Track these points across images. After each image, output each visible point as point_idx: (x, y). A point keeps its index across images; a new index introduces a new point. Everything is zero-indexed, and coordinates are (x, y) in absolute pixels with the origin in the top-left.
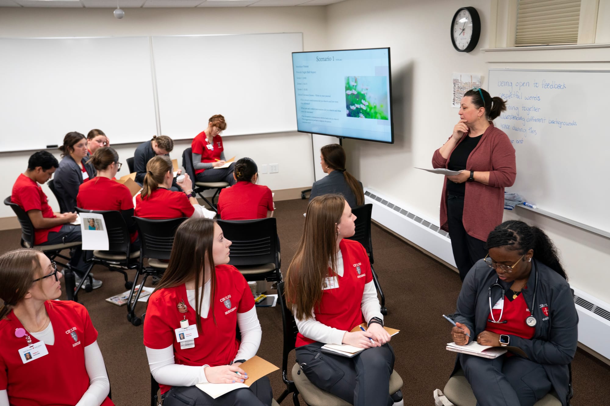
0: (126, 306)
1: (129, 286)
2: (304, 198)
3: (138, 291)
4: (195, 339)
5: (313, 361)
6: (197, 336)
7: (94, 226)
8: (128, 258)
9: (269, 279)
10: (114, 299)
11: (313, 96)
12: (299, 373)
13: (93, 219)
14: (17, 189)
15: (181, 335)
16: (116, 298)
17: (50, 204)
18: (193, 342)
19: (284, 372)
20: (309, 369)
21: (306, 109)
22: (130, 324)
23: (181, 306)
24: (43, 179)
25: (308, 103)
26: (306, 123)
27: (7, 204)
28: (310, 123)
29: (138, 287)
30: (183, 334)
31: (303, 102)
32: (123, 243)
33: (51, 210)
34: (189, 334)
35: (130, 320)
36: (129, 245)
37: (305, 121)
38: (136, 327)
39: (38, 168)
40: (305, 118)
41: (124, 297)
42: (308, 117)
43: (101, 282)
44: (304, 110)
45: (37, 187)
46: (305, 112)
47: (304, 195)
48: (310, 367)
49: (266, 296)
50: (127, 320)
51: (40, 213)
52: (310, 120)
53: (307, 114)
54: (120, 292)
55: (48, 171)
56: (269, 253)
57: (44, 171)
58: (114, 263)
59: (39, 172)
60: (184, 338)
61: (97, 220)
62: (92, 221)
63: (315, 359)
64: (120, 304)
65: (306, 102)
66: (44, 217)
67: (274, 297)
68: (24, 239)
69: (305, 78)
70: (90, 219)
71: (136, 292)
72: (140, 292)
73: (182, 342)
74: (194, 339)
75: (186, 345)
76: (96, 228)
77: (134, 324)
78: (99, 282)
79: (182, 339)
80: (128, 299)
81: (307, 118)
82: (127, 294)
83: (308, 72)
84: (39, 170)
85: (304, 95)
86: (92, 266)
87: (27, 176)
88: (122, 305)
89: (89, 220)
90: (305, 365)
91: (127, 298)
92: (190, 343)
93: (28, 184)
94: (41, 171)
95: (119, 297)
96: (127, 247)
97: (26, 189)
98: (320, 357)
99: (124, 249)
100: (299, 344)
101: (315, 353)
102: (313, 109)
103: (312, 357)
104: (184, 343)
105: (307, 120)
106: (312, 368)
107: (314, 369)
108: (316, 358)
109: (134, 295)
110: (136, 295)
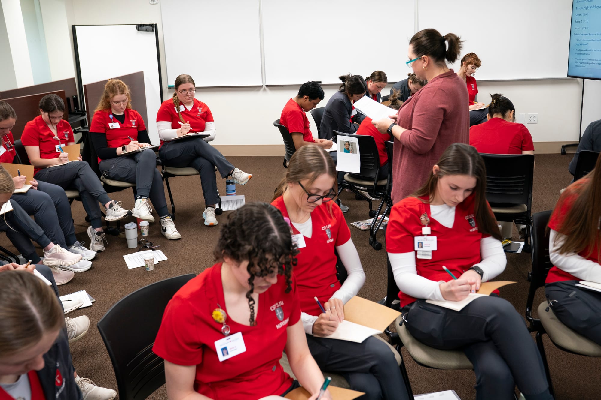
0: (369, 231)
1: (372, 215)
2: (563, 153)
3: (380, 220)
4: (433, 251)
5: (567, 299)
6: (435, 248)
7: (348, 149)
8: (376, 184)
9: (518, 221)
10: (358, 224)
11: (593, 34)
12: (547, 310)
13: (349, 142)
14: (286, 112)
15: (420, 244)
16: (360, 223)
17: (311, 129)
18: (431, 254)
19: (528, 309)
20: (561, 306)
21: (582, 50)
22: (371, 248)
23: (424, 218)
24: (308, 107)
25: (586, 43)
26: (580, 66)
27: (275, 125)
28: (584, 67)
29: (380, 216)
30: (422, 243)
31: (579, 42)
32: (373, 169)
33: (311, 135)
34: (428, 245)
35: (371, 244)
36: (377, 172)
37: (579, 64)
38: (376, 251)
39: (305, 97)
40: (578, 61)
41: (368, 224)
42: (583, 60)
43: (348, 208)
44: (579, 52)
45: (302, 112)
46: (581, 54)
47: (564, 150)
48: (563, 305)
49: (511, 242)
50: (368, 244)
51: (302, 136)
52: (586, 63)
53: (582, 57)
54: (364, 218)
55: (313, 101)
56: (522, 193)
57: (310, 101)
58: (362, 188)
59: (306, 100)
60: (422, 247)
61: (352, 144)
62: (347, 144)
63: (569, 297)
64: (363, 229)
65: (584, 43)
66: (304, 141)
67: (520, 245)
68: (286, 159)
69: (587, 14)
70: (346, 141)
71: (378, 220)
72: (382, 221)
73: (419, 251)
74: (431, 251)
75: (422, 255)
76: (350, 152)
77: (374, 248)
78: (346, 207)
79: (420, 247)
80: (370, 226)
81: (581, 61)
82: (370, 221)
83: (591, 7)
84: (306, 99)
85: (582, 35)
86: (342, 190)
87: (295, 101)
88: (365, 230)
89: (345, 143)
90: (556, 302)
91: (370, 224)
92: (427, 253)
93: (295, 108)
94: (308, 100)
95: (363, 223)
96: (376, 174)
97: (293, 113)
98: (576, 296)
99: (373, 175)
100: (551, 278)
101: (569, 291)
102: (590, 50)
103: (565, 294)
104: (421, 253)
105: (581, 63)
106: (565, 306)
107: (567, 307)
108: (570, 295)
109: (376, 222)
110: (378, 223)
